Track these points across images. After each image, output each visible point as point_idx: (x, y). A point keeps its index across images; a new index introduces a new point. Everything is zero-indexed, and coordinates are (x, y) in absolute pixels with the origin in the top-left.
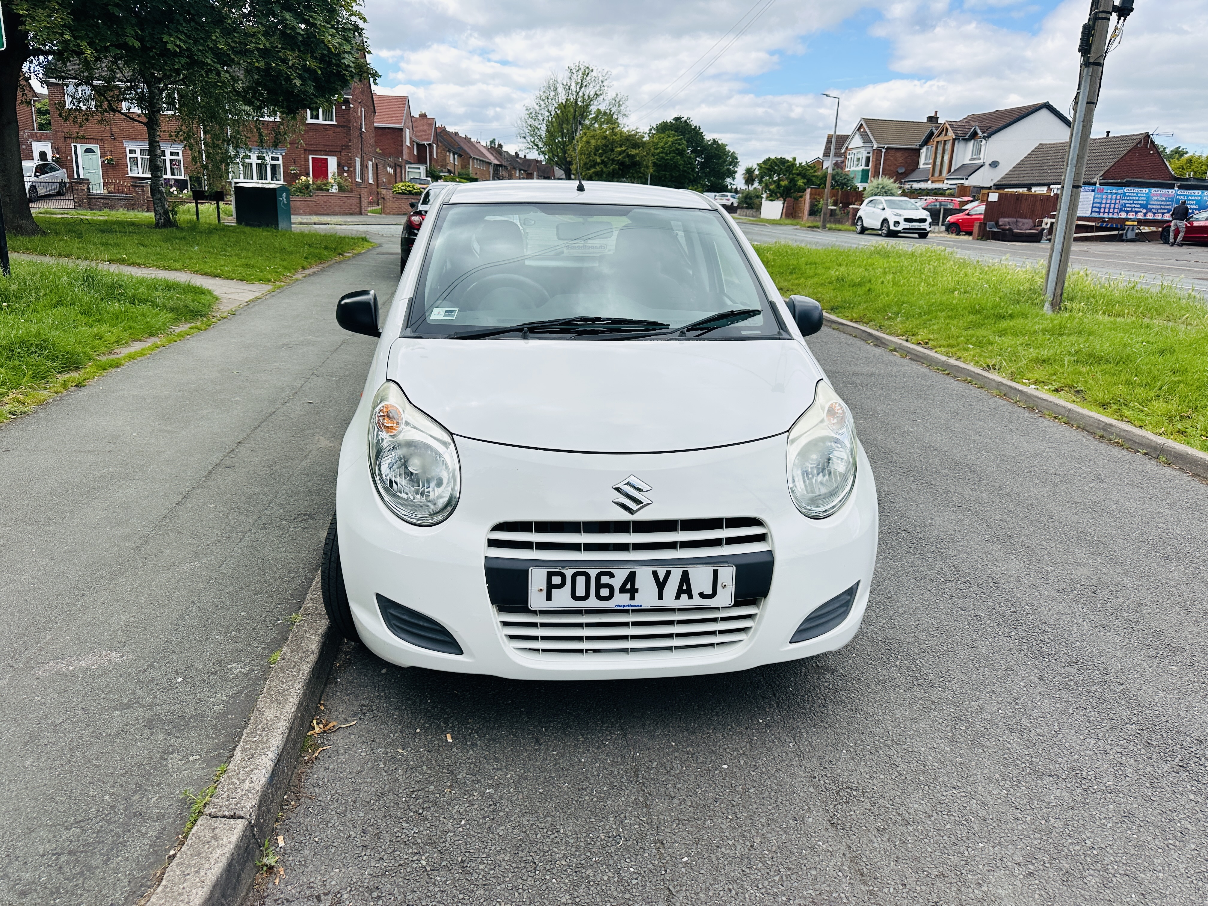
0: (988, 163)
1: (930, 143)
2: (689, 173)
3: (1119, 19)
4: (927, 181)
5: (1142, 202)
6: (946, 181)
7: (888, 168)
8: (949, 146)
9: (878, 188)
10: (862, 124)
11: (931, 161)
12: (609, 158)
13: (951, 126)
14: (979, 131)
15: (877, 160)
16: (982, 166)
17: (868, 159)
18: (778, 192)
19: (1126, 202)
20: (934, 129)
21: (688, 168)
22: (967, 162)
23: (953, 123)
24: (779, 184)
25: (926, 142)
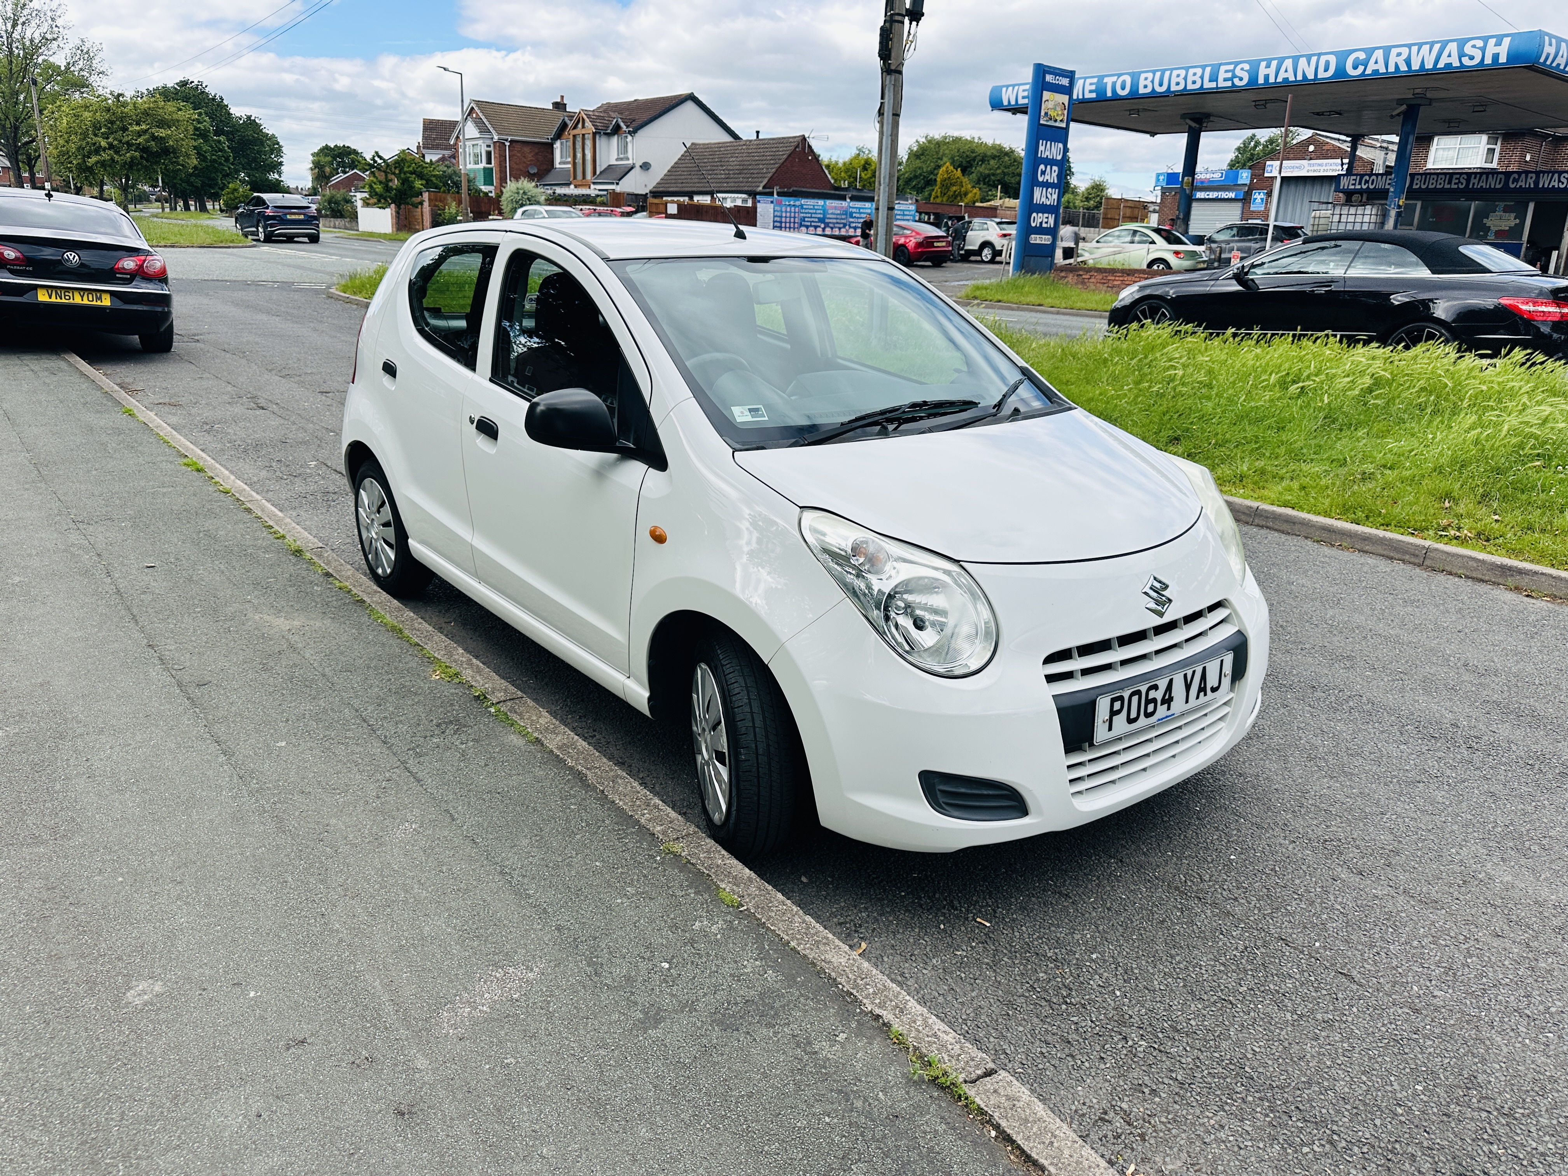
0: (638, 164)
1: (564, 137)
2: (221, 164)
3: (911, 24)
4: (568, 185)
5: (819, 216)
6: (592, 186)
7: (516, 166)
8: (589, 144)
9: (518, 193)
10: (472, 108)
11: (569, 160)
12: (120, 141)
13: (589, 116)
14: (622, 124)
15: (500, 156)
16: (632, 168)
17: (489, 154)
18: (389, 197)
19: (805, 215)
20: (566, 118)
21: (219, 157)
22: (614, 162)
23: (591, 113)
24: (387, 186)
25: (559, 135)
